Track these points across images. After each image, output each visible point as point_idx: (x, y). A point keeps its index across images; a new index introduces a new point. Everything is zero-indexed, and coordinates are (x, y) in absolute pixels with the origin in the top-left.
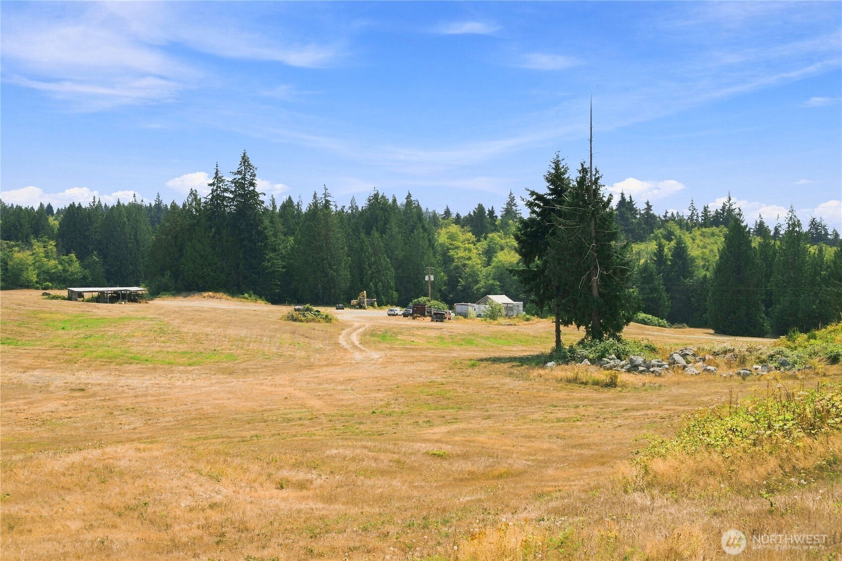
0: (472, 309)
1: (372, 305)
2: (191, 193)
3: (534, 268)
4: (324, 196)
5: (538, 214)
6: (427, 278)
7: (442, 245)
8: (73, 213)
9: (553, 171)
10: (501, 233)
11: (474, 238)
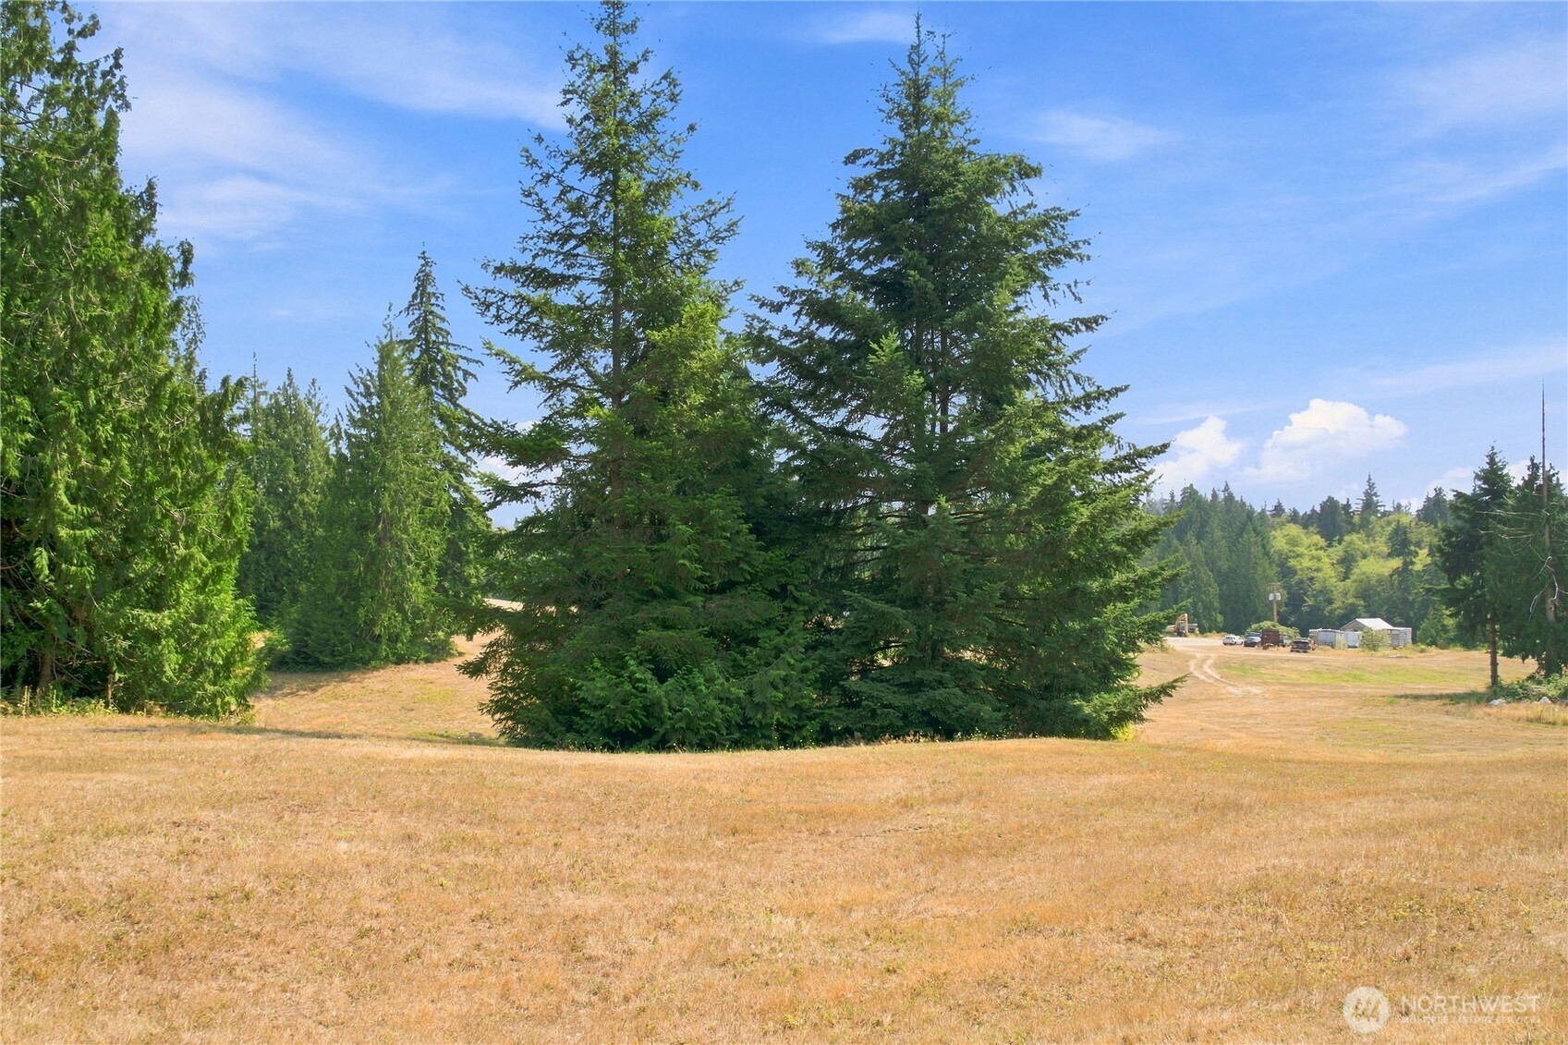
0: (1341, 636)
1: (1192, 631)
3: (1459, 585)
5: (1466, 521)
6: (1271, 597)
7: (1279, 553)
9: (1487, 467)
10: (1362, 535)
11: (1322, 542)
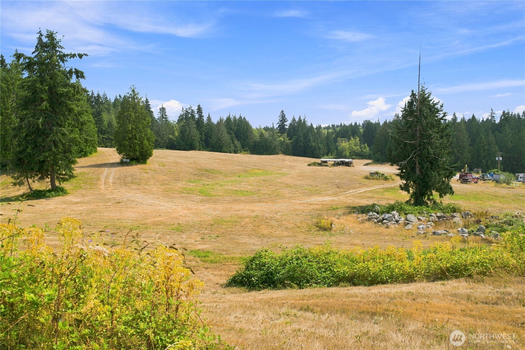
2: (396, 115)
4: (491, 114)
6: (497, 159)
8: (368, 125)
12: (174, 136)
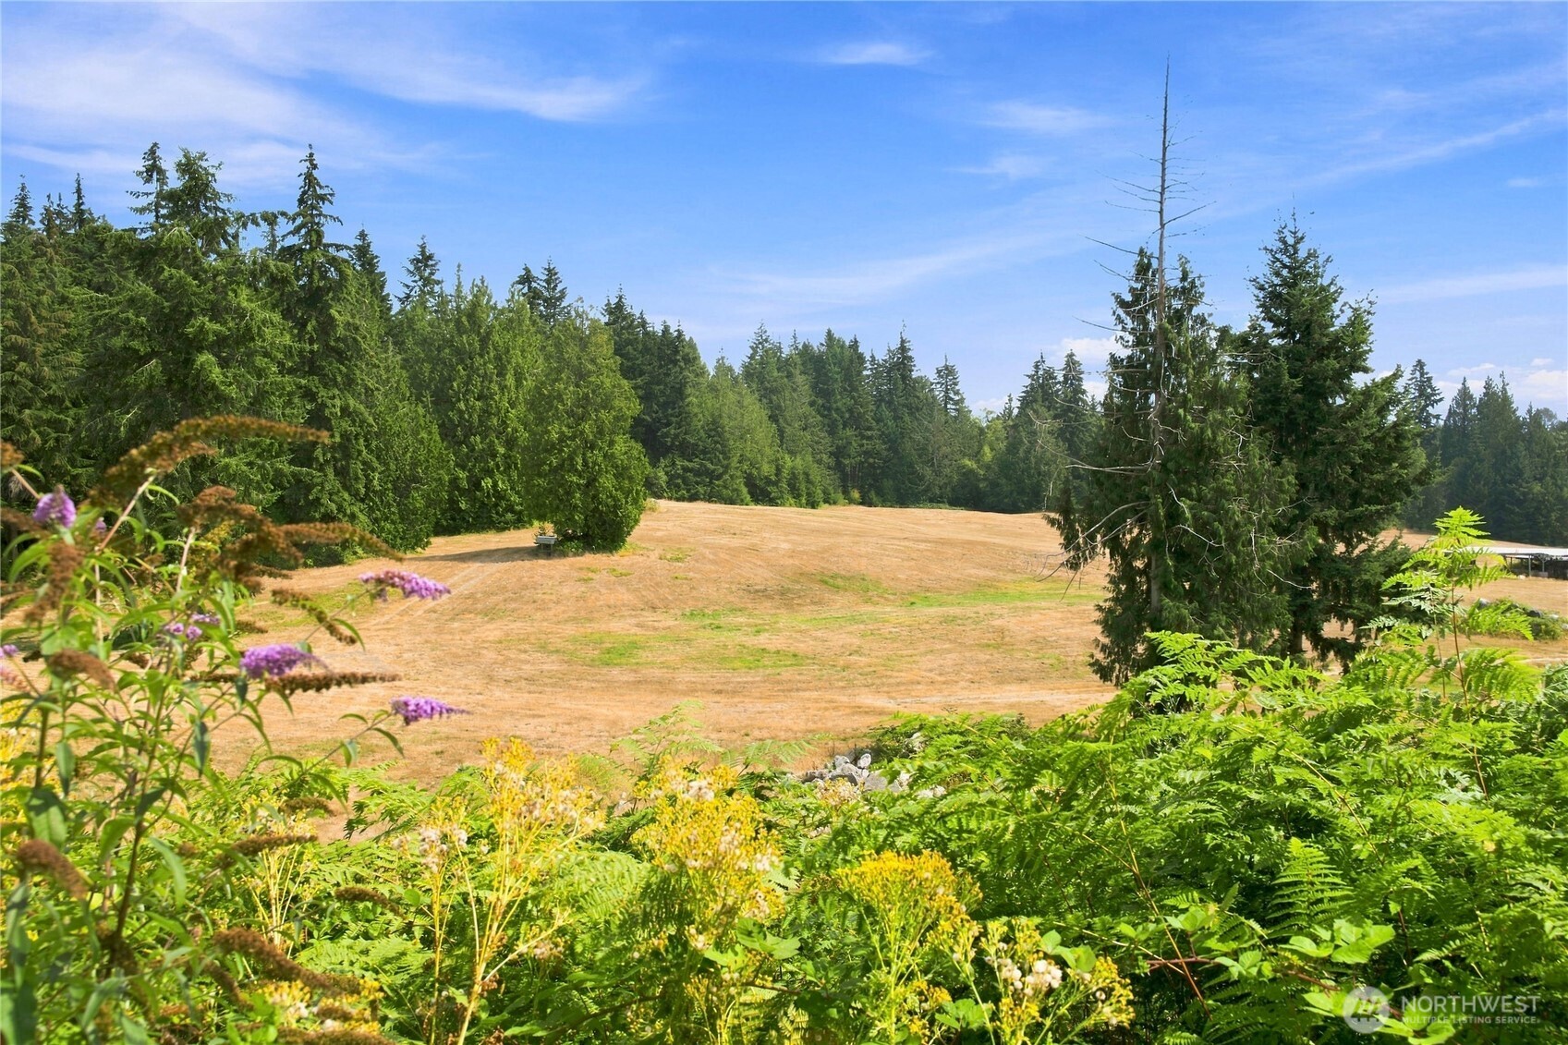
12: (978, 461)
